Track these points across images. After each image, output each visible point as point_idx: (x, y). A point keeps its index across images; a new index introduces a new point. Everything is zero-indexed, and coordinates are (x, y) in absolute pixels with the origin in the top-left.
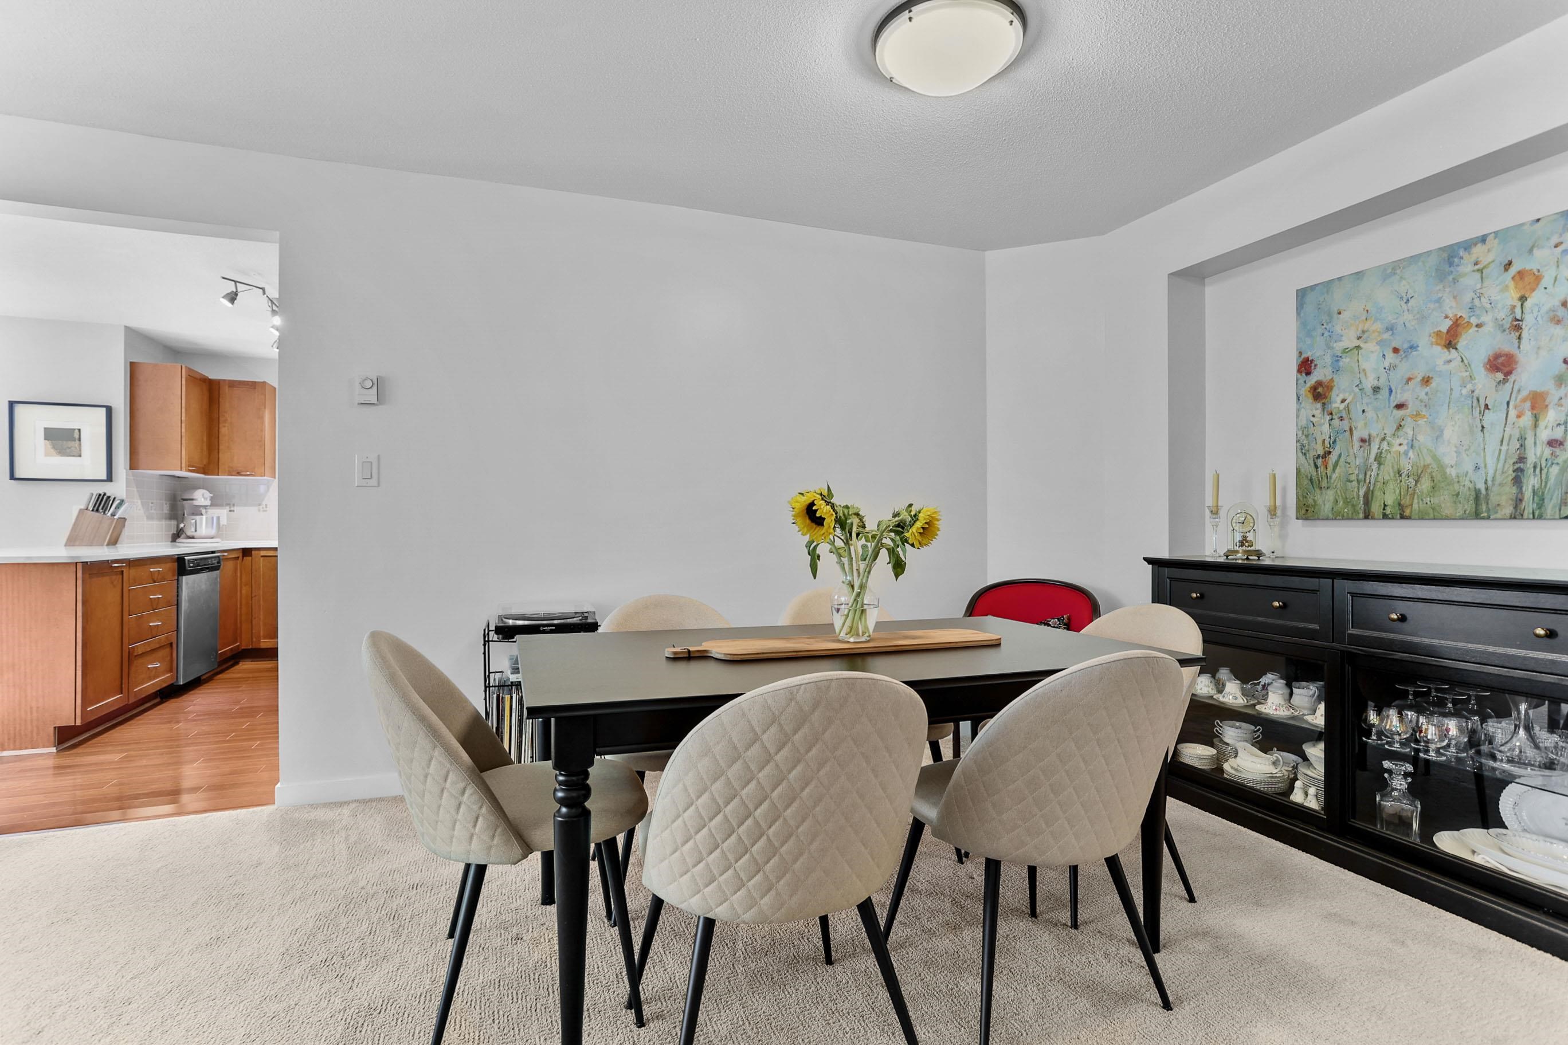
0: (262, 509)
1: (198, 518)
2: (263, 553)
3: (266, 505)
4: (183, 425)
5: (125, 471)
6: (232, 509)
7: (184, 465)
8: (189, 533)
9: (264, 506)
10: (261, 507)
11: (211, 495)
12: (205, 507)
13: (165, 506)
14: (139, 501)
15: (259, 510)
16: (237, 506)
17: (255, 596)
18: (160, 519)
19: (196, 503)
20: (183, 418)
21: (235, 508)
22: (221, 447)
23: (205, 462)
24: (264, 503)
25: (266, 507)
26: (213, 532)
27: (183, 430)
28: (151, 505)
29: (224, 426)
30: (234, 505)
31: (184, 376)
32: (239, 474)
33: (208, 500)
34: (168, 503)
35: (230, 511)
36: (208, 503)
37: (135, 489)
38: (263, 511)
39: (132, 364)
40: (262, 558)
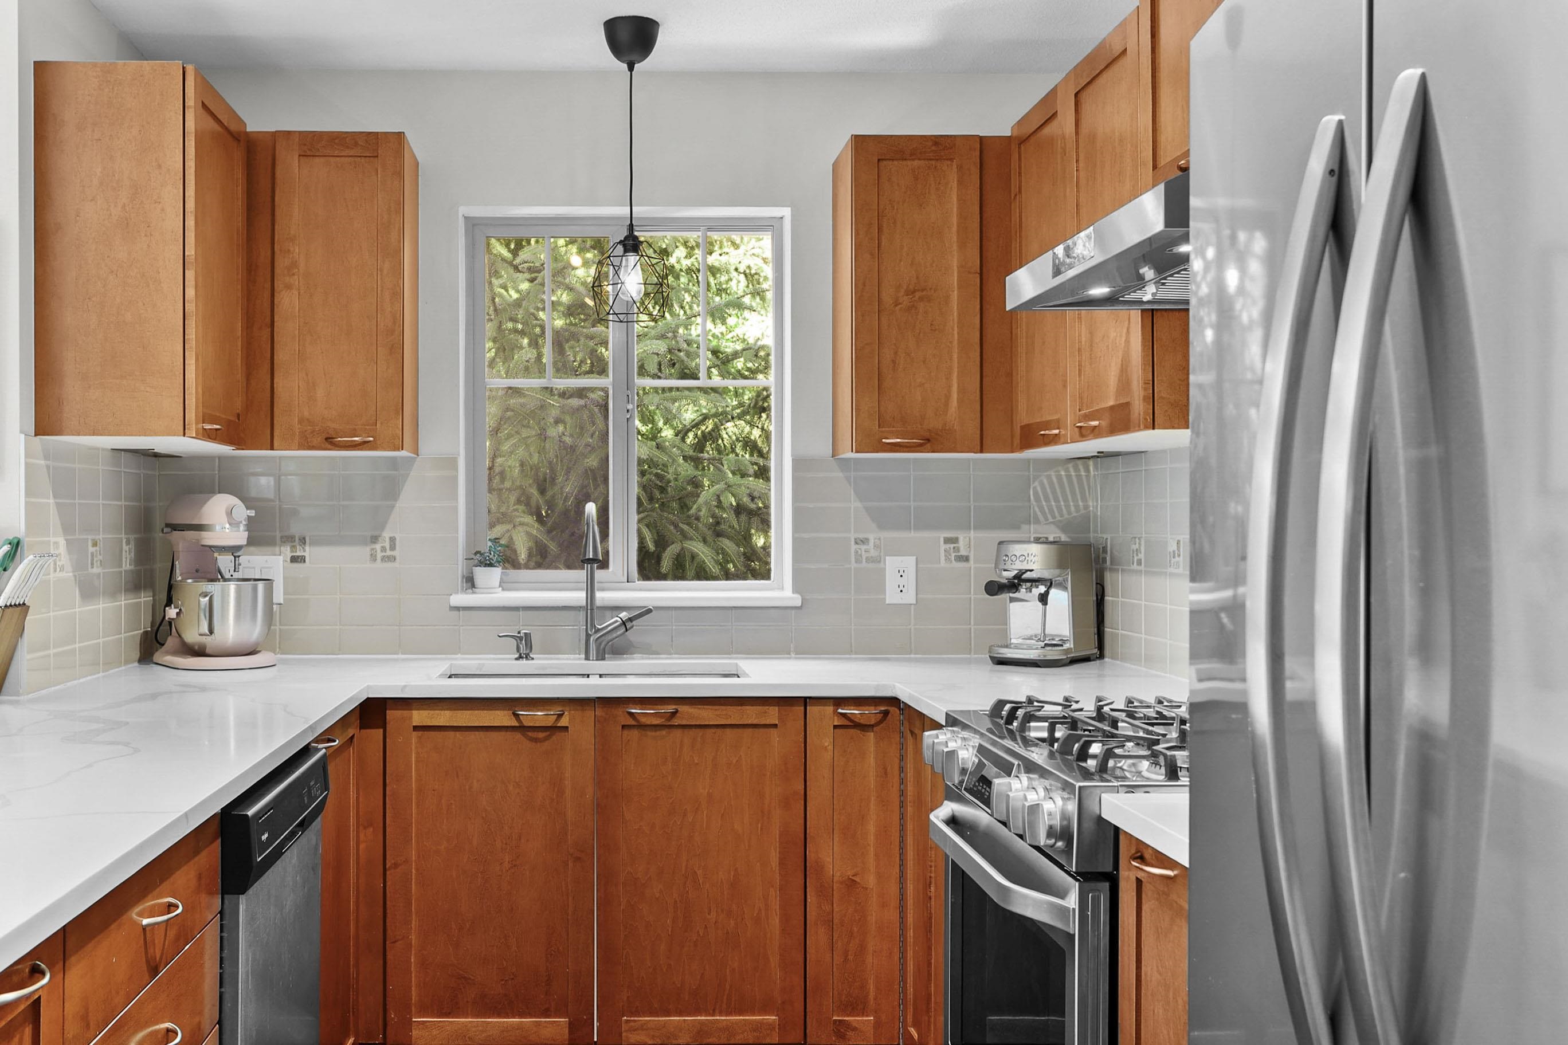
0: (379, 555)
1: (214, 588)
2: (419, 717)
3: (393, 540)
4: (190, 274)
5: (23, 436)
6: (298, 554)
7: (191, 415)
8: (192, 636)
9: (387, 545)
10: (378, 547)
11: (252, 513)
12: (234, 550)
13: (125, 548)
14: (62, 541)
15: (373, 557)
16: (314, 543)
17: (396, 866)
18: (113, 594)
19: (210, 539)
20: (190, 251)
21: (308, 552)
22: (280, 356)
23: (239, 404)
24: (386, 535)
25: (393, 548)
26: (254, 632)
27: (191, 292)
28: (91, 549)
29: (289, 287)
30: (303, 541)
31: (190, 102)
32: (330, 442)
33: (242, 528)
34: (132, 537)
35: (294, 559)
36: (239, 537)
37: (52, 501)
38: (383, 559)
39: (40, 67)
40: (415, 733)
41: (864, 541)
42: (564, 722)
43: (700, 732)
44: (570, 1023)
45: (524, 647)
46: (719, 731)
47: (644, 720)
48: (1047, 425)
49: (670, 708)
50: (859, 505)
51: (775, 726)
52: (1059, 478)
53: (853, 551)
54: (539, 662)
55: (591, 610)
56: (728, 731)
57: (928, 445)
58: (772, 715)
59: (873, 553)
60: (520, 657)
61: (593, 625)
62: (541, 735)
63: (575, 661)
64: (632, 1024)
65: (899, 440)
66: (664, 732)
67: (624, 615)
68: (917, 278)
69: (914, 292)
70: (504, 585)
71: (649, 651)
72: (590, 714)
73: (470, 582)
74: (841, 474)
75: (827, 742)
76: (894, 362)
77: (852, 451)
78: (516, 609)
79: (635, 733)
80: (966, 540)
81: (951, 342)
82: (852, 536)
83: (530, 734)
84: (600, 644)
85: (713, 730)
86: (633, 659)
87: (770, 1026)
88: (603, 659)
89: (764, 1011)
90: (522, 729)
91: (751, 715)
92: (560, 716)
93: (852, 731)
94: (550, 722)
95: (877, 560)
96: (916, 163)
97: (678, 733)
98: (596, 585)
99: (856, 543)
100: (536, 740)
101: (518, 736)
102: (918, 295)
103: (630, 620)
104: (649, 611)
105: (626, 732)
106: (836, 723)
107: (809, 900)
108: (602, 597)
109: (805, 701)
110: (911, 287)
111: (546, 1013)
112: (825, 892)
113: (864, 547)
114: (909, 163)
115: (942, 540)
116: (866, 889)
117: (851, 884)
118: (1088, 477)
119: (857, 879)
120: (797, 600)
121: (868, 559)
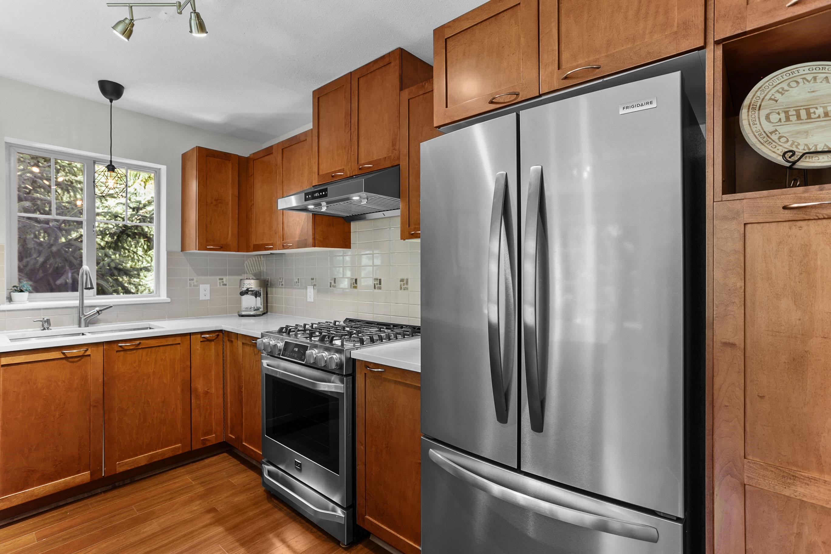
40: (2, 368)
41: (192, 280)
42: (88, 353)
43: (150, 349)
44: (91, 473)
45: (46, 324)
46: (158, 348)
47: (126, 348)
48: (268, 245)
49: (137, 342)
50: (191, 268)
51: (179, 344)
52: (253, 260)
53: (188, 283)
54: (54, 330)
55: (82, 307)
56: (161, 348)
57: (222, 249)
58: (178, 340)
59: (195, 283)
60: (44, 329)
61: (83, 314)
62: (76, 359)
63: (75, 329)
64: (121, 464)
65: (212, 247)
66: (135, 351)
67: (98, 309)
68: (218, 196)
69: (217, 200)
70: (30, 300)
71: (107, 322)
72: (101, 348)
73: (10, 299)
74: (184, 257)
75: (198, 347)
76: (210, 222)
77: (196, 250)
78: (40, 309)
79: (122, 353)
80: (226, 279)
81: (229, 217)
82: (188, 278)
83: (70, 360)
84: (86, 321)
85: (155, 348)
86: (99, 325)
87: (178, 448)
88: (88, 326)
89: (175, 444)
90: (66, 358)
91: (170, 341)
92: (86, 351)
93: (207, 342)
94: (81, 354)
95: (197, 286)
96: (218, 159)
97: (141, 351)
98: (84, 298)
99: (190, 280)
100: (73, 362)
101: (64, 361)
102: (218, 201)
103: (101, 310)
104: (111, 307)
105: (118, 353)
106: (201, 340)
107: (192, 401)
108: (87, 302)
109: (190, 334)
110: (216, 198)
111: (79, 472)
112: (198, 397)
113: (192, 282)
114: (216, 159)
115: (218, 279)
116: (212, 393)
117: (207, 393)
118: (261, 260)
119: (209, 391)
120: (169, 300)
121: (194, 286)
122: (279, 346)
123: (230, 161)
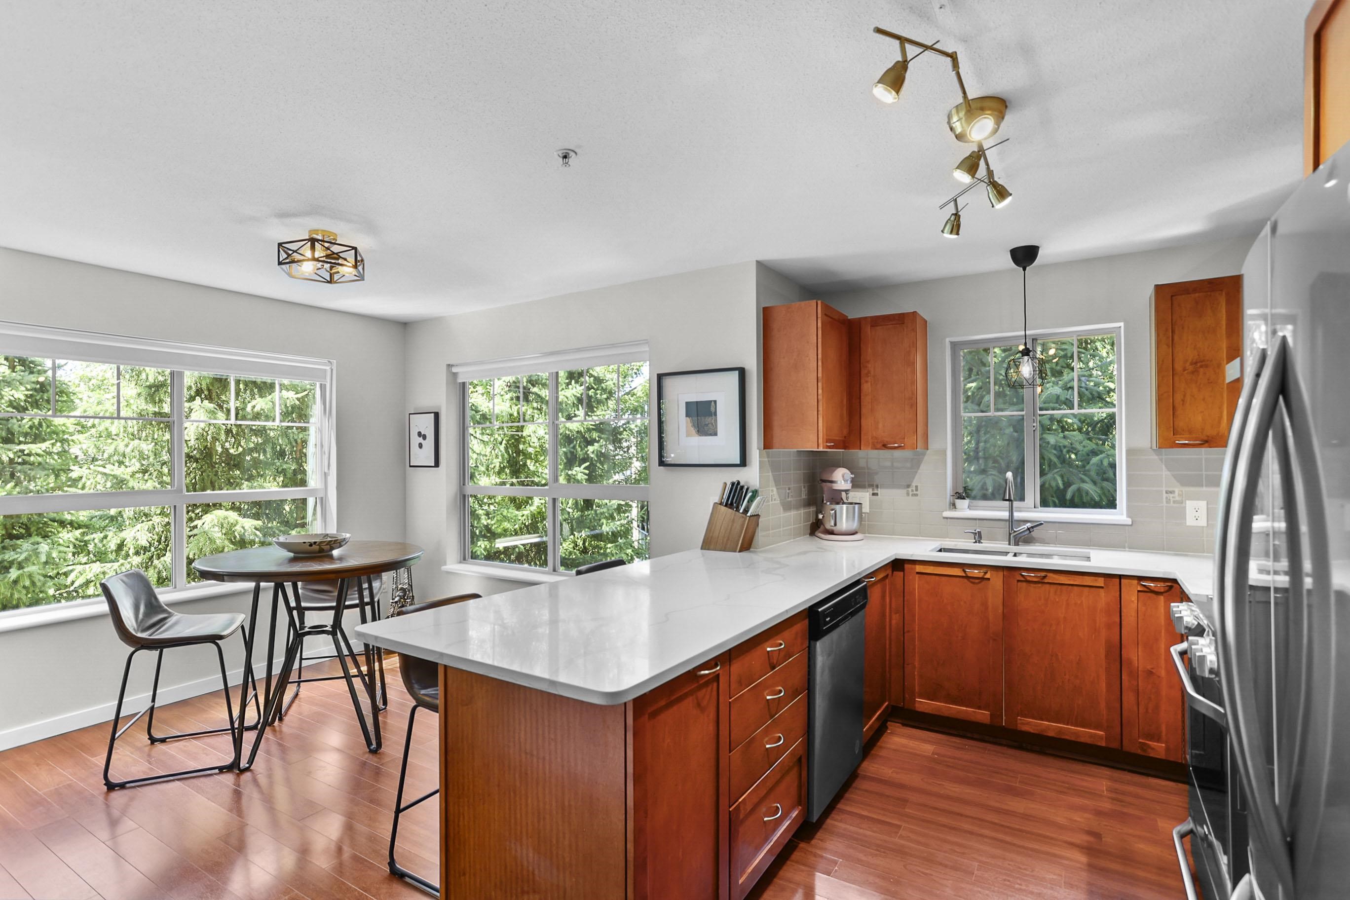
0: (911, 493)
1: (837, 507)
2: (919, 568)
3: (917, 487)
4: (820, 384)
5: (758, 451)
6: (875, 492)
7: (821, 441)
8: (828, 527)
9: (914, 489)
10: (910, 489)
11: (853, 476)
12: (846, 491)
13: (803, 489)
14: (775, 489)
15: (908, 494)
16: (881, 488)
17: (908, 632)
18: (797, 508)
19: (836, 487)
20: (820, 375)
21: (879, 491)
22: (864, 411)
23: (845, 432)
24: (914, 484)
25: (917, 490)
26: (854, 525)
27: (820, 391)
28: (788, 491)
29: (867, 382)
30: (877, 487)
31: (819, 315)
32: (885, 446)
33: (849, 482)
34: (806, 485)
35: (874, 494)
36: (848, 486)
37: (770, 474)
38: (913, 495)
39: (765, 310)
40: (917, 575)
41: (1172, 492)
42: (988, 576)
43: (1059, 587)
44: (991, 715)
45: (978, 537)
46: (1070, 587)
47: (1029, 579)
49: (1043, 574)
50: (1168, 473)
51: (1102, 587)
53: (1164, 497)
54: (985, 545)
55: (1011, 521)
56: (1075, 588)
57: (1206, 445)
58: (1100, 582)
59: (1177, 498)
60: (976, 542)
61: (1012, 529)
62: (977, 581)
63: (1003, 546)
64: (1023, 721)
65: (1187, 442)
66: (1040, 585)
67: (1029, 525)
68: (1198, 355)
69: (1196, 363)
70: (969, 507)
71: (1043, 542)
72: (1001, 574)
73: (953, 506)
74: (1156, 457)
75: (1134, 598)
76: (1183, 401)
77: (1157, 448)
78: (975, 519)
79: (1024, 584)
81: (1222, 388)
82: (1164, 489)
83: (971, 580)
84: (1016, 538)
85: (1066, 587)
86: (1035, 546)
87: (1100, 737)
88: (1018, 545)
89: (1097, 728)
90: (967, 577)
91: (1088, 581)
92: (986, 573)
93: (1149, 594)
94: (981, 575)
95: (1180, 502)
96: (1197, 295)
97: (1047, 586)
98: (1014, 509)
99: (1166, 493)
100: (973, 583)
101: (966, 580)
102: (1199, 365)
103: (1032, 527)
104: (1042, 524)
105: (1019, 583)
106: (1139, 589)
107: (1123, 677)
108: (1017, 515)
109: (1120, 577)
110: (1194, 361)
111: (979, 708)
112: (1134, 675)
113: (1171, 495)
114: (1193, 295)
116: (1159, 677)
117: (1150, 673)
119: (1153, 671)
120: (1129, 521)
121: (1174, 502)
122: (1186, 622)
123: (1222, 290)
